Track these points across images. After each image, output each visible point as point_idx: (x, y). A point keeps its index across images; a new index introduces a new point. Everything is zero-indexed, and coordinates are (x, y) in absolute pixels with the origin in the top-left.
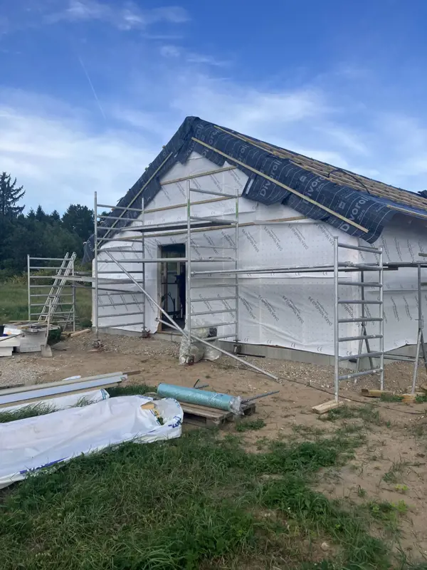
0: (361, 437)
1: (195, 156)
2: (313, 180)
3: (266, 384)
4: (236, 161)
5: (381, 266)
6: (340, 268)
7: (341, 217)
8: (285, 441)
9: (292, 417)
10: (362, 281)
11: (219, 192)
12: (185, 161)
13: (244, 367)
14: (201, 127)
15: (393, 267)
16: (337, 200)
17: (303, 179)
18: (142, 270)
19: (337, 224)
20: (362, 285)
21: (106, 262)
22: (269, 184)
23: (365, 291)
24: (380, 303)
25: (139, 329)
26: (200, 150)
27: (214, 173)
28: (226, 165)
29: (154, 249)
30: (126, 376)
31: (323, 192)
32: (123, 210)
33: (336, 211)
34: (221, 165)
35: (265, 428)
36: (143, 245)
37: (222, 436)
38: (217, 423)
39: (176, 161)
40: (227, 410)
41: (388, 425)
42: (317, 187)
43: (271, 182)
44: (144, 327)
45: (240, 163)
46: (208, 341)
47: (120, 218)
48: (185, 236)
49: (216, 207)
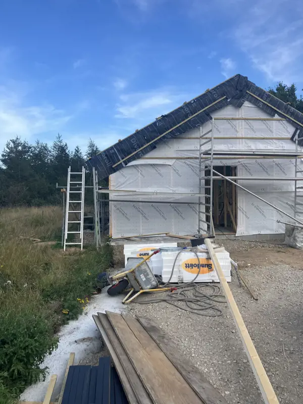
1: (247, 104)
4: (286, 115)
26: (255, 102)
28: (276, 116)
34: (272, 116)
39: (229, 104)
48: (237, 160)
49: (267, 143)
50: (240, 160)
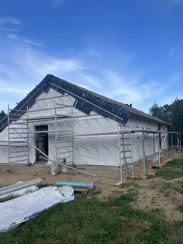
0: (137, 192)
1: (51, 90)
2: (102, 101)
3: (92, 179)
4: (70, 93)
5: (130, 132)
6: (120, 133)
7: (113, 114)
8: (112, 196)
9: (109, 188)
10: (123, 137)
11: (63, 104)
12: (47, 92)
13: (79, 174)
14: (54, 79)
15: (133, 132)
16: (111, 109)
17: (98, 100)
18: (27, 137)
19: (112, 117)
20: (122, 139)
21: (13, 133)
22: (84, 102)
23: (124, 141)
24: (130, 145)
25: (26, 162)
26: (54, 88)
27: (60, 97)
28: (66, 94)
29: (32, 127)
30: (42, 180)
31: (106, 105)
32: (17, 111)
33: (111, 112)
34: (64, 94)
35: (102, 193)
36: (28, 126)
37: (89, 197)
38: (86, 193)
39: (43, 92)
40: (88, 188)
41: (142, 187)
42: (103, 104)
43: (85, 101)
44: (28, 162)
45: (72, 94)
46: (64, 164)
47: (15, 114)
48: (47, 121)
49: (62, 110)
50: (49, 121)
